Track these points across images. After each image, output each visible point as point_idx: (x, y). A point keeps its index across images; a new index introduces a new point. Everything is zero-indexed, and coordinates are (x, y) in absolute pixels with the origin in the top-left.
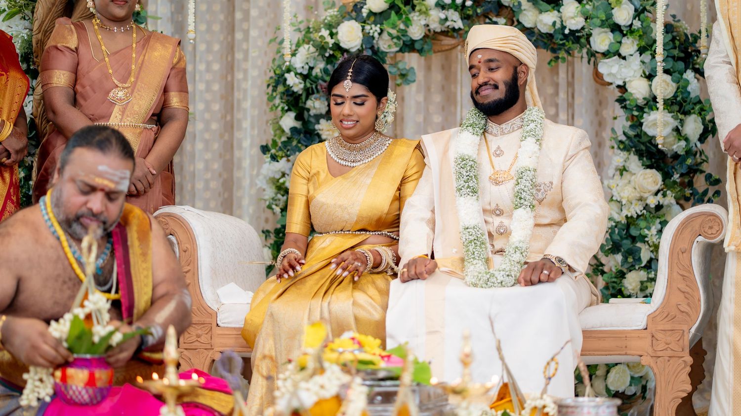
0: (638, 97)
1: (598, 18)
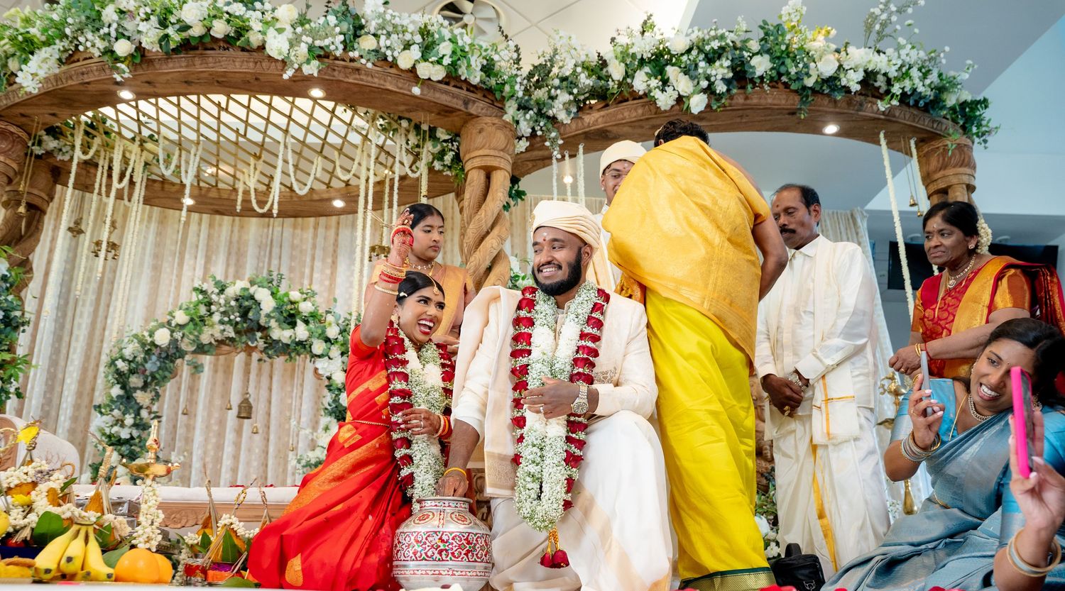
0: (339, 383)
1: (317, 334)
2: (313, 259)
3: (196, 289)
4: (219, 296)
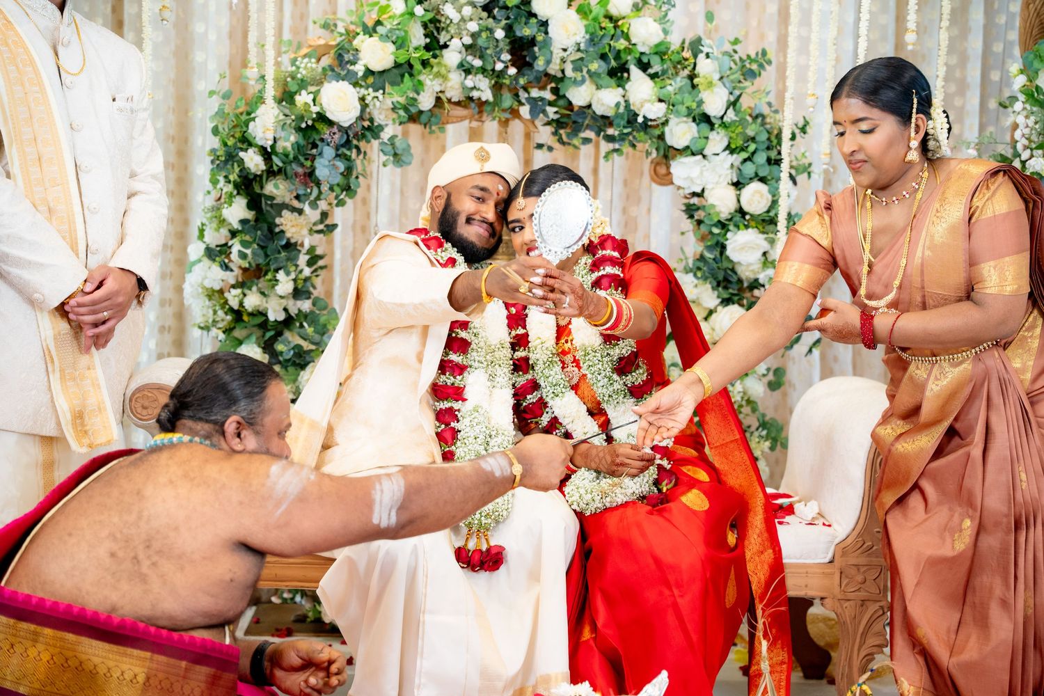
0: (723, 210)
1: (683, 103)
4: (460, 12)
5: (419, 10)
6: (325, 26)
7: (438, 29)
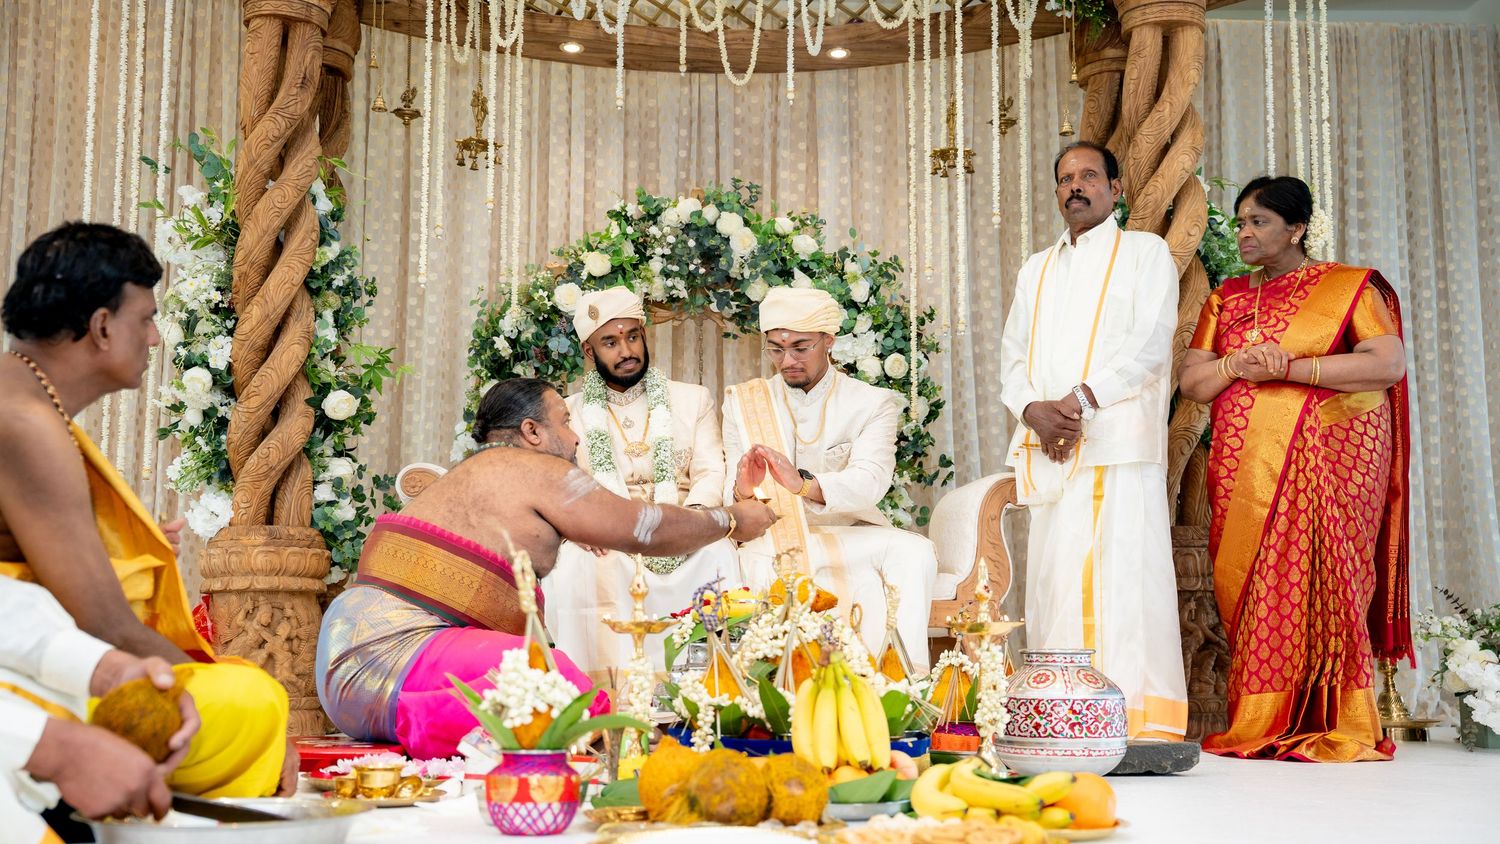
0: (871, 375)
2: (775, 141)
3: (617, 215)
4: (661, 229)
5: (630, 230)
6: (560, 253)
7: (645, 249)
